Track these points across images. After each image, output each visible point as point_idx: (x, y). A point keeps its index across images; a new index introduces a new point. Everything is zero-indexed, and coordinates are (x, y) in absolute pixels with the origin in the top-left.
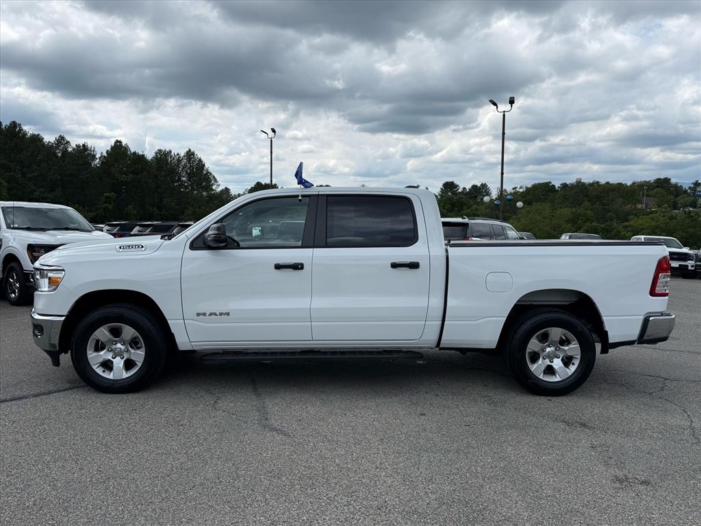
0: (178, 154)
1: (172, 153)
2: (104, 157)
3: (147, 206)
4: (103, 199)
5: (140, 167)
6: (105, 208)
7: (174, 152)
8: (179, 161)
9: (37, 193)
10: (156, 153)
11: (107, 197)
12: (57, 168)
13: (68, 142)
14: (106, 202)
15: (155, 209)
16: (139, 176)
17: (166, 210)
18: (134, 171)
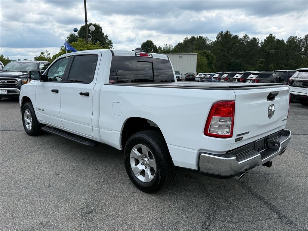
0: (301, 38)
1: (297, 38)
2: (263, 42)
3: (280, 65)
4: (259, 62)
5: (279, 46)
6: (260, 66)
7: (298, 37)
8: (301, 41)
9: (232, 60)
10: (289, 39)
11: (261, 61)
12: (242, 49)
13: (248, 37)
14: (260, 63)
15: (284, 66)
16: (278, 50)
17: (289, 67)
18: (276, 48)
